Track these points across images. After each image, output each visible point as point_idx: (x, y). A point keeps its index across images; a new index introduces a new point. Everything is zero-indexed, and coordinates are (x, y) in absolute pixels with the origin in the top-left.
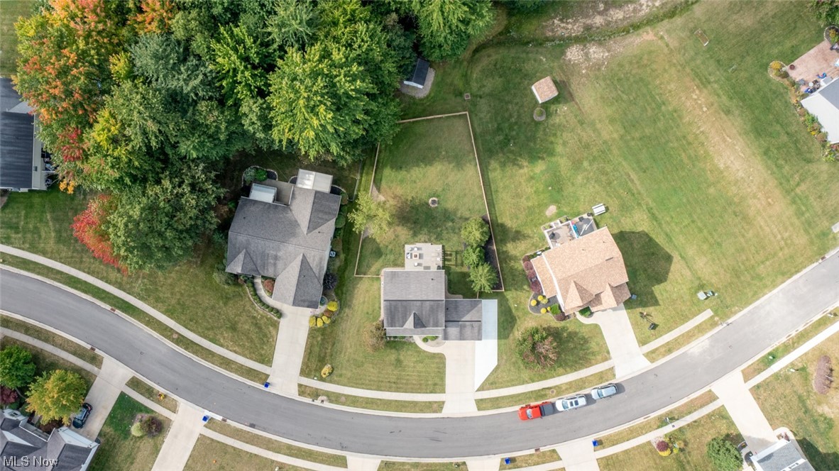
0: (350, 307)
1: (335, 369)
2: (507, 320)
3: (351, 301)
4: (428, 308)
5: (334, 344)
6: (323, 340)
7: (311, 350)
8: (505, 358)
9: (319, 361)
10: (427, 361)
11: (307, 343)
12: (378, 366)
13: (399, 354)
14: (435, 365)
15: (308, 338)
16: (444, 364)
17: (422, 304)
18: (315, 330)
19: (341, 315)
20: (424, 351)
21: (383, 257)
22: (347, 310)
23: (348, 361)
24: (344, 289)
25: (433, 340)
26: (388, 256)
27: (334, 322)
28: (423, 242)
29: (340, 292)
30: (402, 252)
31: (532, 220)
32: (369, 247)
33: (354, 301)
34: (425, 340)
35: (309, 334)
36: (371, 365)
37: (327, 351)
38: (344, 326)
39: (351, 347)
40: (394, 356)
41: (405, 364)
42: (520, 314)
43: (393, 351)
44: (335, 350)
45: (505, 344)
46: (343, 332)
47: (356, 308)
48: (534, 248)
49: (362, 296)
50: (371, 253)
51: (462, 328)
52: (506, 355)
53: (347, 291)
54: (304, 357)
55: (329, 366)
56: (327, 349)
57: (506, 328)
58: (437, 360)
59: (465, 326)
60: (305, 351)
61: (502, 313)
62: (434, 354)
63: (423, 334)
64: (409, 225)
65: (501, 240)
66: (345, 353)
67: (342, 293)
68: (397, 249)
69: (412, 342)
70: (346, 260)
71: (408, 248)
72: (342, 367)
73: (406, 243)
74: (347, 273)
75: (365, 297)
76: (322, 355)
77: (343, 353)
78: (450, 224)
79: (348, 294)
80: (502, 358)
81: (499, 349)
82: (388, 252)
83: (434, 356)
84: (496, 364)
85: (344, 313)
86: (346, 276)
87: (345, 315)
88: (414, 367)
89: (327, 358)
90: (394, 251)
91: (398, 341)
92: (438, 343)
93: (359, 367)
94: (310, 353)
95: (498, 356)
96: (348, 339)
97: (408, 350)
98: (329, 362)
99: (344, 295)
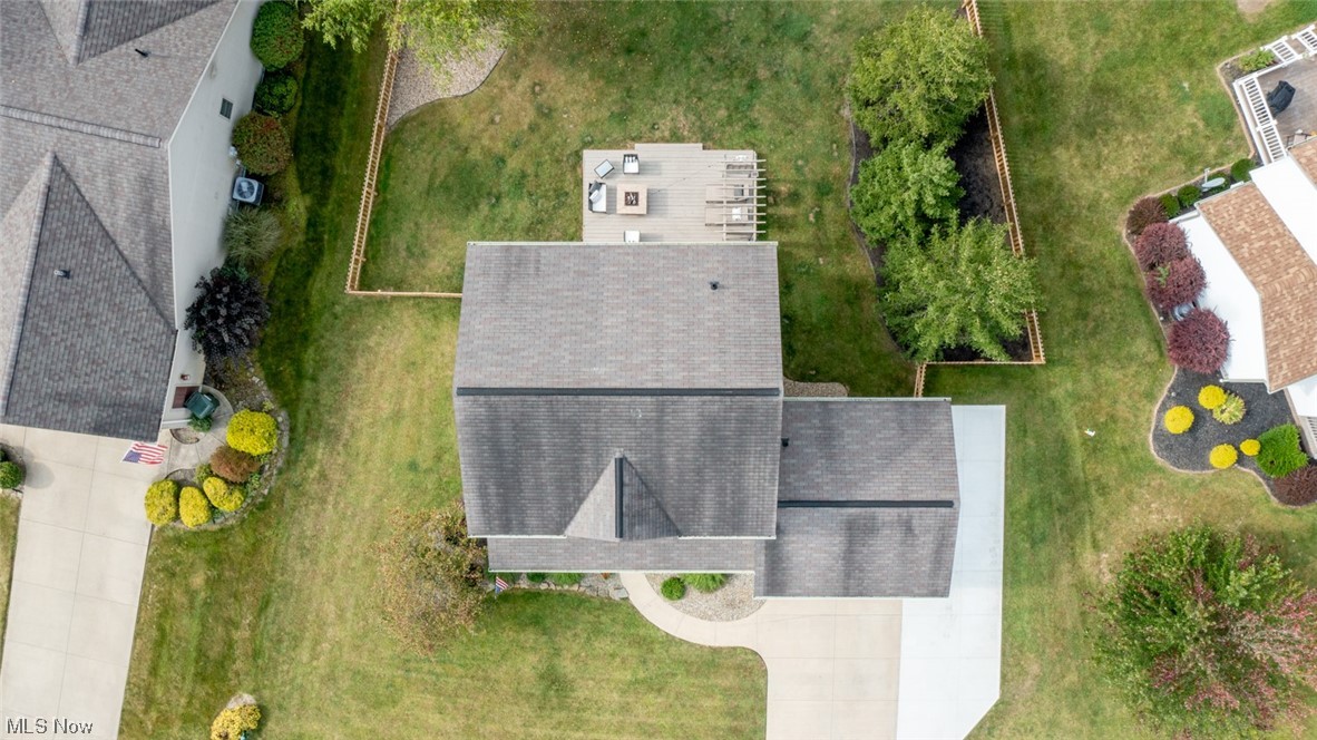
0: (333, 435)
1: (275, 714)
2: (1046, 499)
3: (336, 410)
4: (693, 433)
5: (266, 603)
6: (211, 583)
7: (161, 629)
8: (1035, 669)
9: (201, 677)
10: (681, 682)
11: (143, 598)
12: (463, 701)
13: (557, 653)
14: (717, 702)
15: (148, 575)
16: (759, 695)
17: (661, 410)
18: (178, 540)
19: (295, 476)
20: (670, 640)
21: (484, 208)
22: (320, 451)
23: (330, 678)
24: (310, 355)
25: (708, 590)
26: (507, 205)
27: (263, 507)
28: (664, 140)
29: (287, 370)
30: (569, 186)
31: (1174, 36)
32: (421, 165)
33: (352, 413)
34: (675, 589)
35: (150, 560)
36: (430, 700)
37: (237, 635)
38: (309, 524)
39: (341, 617)
40: (532, 658)
41: (581, 694)
42: (1109, 471)
43: (529, 637)
44: (273, 631)
45: (1037, 608)
46: (304, 552)
47: (362, 443)
48: (1180, 165)
49: (388, 388)
50: (429, 191)
51: (856, 534)
52: (1040, 654)
53: (322, 364)
54: (136, 659)
55: (249, 699)
56: (236, 626)
57: (1043, 539)
58: (729, 680)
59: (871, 529)
60: (137, 635)
61: (1025, 468)
62: (715, 651)
63: (664, 562)
64: (601, 58)
65: (1028, 132)
66: (316, 643)
67: (299, 376)
68: (548, 170)
69: (616, 596)
70: (313, 223)
71: (595, 162)
72: (303, 704)
73: (587, 145)
74: (317, 284)
75: (400, 393)
76: (215, 652)
77: (307, 644)
78: (793, 55)
79: (324, 378)
80: (1023, 673)
81: (1007, 629)
82: (504, 188)
83: (713, 660)
84: (995, 696)
85: (311, 464)
86: (315, 300)
87: (313, 473)
88: (625, 709)
89: (239, 665)
90: (530, 183)
91: (548, 593)
92: (731, 605)
93: (378, 704)
94: (161, 642)
95: (1004, 663)
96: (329, 579)
97: (597, 631)
98: (249, 683)
99: (308, 384)
